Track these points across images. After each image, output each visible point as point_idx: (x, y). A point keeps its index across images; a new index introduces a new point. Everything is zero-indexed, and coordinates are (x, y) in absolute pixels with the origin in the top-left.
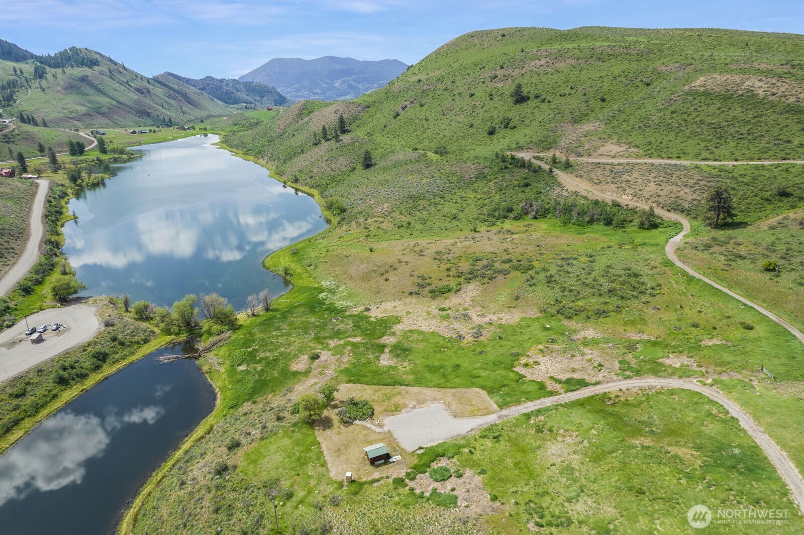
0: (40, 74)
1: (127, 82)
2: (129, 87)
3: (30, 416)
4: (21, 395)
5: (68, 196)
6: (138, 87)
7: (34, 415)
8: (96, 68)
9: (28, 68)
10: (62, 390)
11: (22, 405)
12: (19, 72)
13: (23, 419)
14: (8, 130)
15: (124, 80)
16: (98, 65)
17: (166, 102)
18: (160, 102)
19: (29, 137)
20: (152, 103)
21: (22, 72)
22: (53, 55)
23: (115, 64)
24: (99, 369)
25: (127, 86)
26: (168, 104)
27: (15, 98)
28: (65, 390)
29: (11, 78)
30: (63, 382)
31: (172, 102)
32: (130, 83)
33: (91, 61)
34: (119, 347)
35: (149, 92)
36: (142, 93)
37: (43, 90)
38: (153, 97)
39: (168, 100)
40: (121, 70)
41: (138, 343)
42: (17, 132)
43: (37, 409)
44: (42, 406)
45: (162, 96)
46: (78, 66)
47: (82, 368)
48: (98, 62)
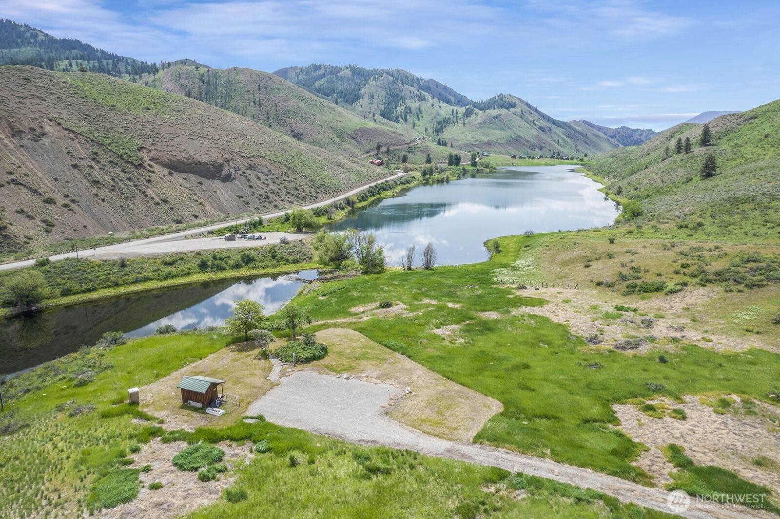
0: (468, 114)
1: (534, 121)
2: (534, 126)
3: (158, 279)
4: (170, 264)
5: (409, 184)
6: (542, 125)
7: (161, 281)
8: (512, 110)
9: (462, 110)
10: (197, 273)
11: (161, 270)
12: (455, 113)
13: (152, 279)
14: (413, 144)
15: (532, 120)
16: (514, 107)
17: (563, 140)
18: (556, 138)
19: (425, 150)
20: (549, 140)
21: (457, 112)
22: (484, 100)
23: (530, 106)
24: (237, 268)
25: (532, 124)
26: (565, 141)
27: (444, 130)
28: (200, 273)
29: (447, 117)
30: (203, 266)
31: (569, 140)
32: (535, 122)
33: (510, 104)
34: (270, 258)
35: (550, 130)
36: (543, 131)
37: (464, 124)
38: (553, 135)
39: (566, 138)
40: (532, 111)
41: (287, 261)
42: (419, 145)
43: (167, 277)
44: (172, 277)
45: (561, 134)
46: (499, 108)
47: (226, 263)
48: (516, 105)
